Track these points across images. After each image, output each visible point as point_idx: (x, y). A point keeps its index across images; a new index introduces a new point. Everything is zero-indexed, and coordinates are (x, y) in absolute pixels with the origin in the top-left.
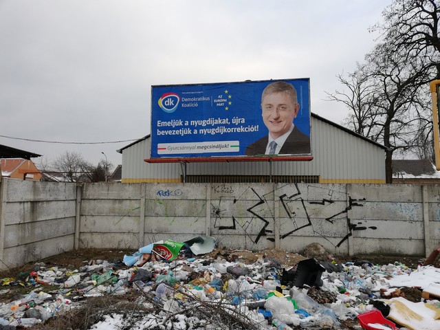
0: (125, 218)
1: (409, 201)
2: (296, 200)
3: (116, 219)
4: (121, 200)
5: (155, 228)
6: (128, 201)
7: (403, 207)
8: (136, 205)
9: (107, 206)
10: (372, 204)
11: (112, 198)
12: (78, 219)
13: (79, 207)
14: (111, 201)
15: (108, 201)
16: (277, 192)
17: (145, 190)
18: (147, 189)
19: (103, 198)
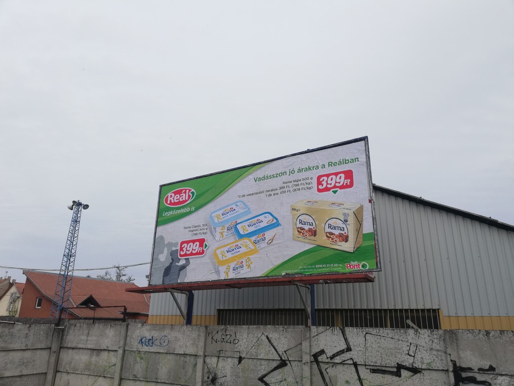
0: (101, 379)
2: (343, 363)
3: (91, 381)
4: (98, 351)
9: (82, 358)
11: (90, 347)
12: (50, 377)
13: (53, 359)
14: (89, 352)
15: (86, 351)
16: (308, 344)
17: (126, 336)
18: (129, 333)
19: (80, 346)
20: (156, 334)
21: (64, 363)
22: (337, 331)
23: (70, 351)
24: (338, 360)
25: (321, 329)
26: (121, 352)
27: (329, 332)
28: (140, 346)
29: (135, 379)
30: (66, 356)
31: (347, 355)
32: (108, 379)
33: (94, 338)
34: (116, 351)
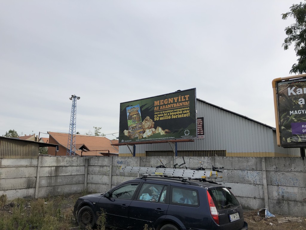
0: (105, 176)
1: (253, 170)
3: (101, 177)
4: (103, 166)
5: (116, 182)
6: (106, 167)
7: (249, 174)
8: (109, 169)
9: (97, 169)
10: (228, 171)
11: (99, 165)
12: (86, 176)
13: (86, 170)
14: (99, 167)
15: (98, 167)
16: (172, 162)
17: (112, 161)
18: (113, 160)
19: (96, 165)
20: (123, 160)
21: (90, 171)
22: (182, 158)
23: (92, 167)
24: (181, 167)
25: (177, 157)
26: (111, 166)
27: (179, 158)
28: (118, 164)
29: (117, 175)
30: (91, 169)
31: (184, 165)
32: (107, 176)
33: (101, 162)
34: (109, 166)
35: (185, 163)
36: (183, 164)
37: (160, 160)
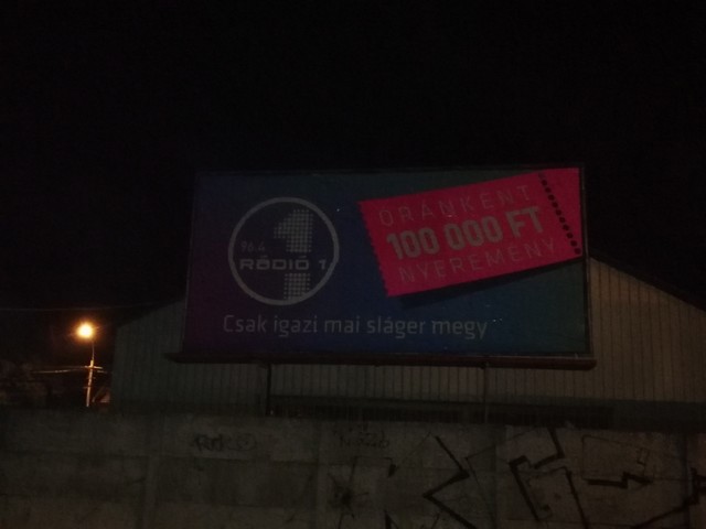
2: (552, 473)
6: (117, 462)
8: (136, 473)
20: (227, 431)
22: (545, 432)
25: (520, 429)
27: (532, 434)
28: (194, 450)
31: (558, 463)
35: (560, 455)
36: (551, 459)
37: (438, 439)
